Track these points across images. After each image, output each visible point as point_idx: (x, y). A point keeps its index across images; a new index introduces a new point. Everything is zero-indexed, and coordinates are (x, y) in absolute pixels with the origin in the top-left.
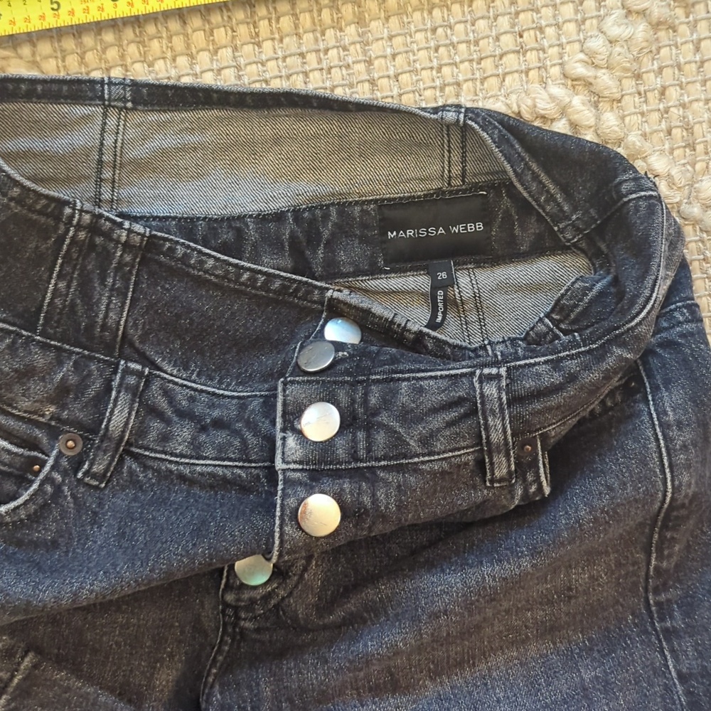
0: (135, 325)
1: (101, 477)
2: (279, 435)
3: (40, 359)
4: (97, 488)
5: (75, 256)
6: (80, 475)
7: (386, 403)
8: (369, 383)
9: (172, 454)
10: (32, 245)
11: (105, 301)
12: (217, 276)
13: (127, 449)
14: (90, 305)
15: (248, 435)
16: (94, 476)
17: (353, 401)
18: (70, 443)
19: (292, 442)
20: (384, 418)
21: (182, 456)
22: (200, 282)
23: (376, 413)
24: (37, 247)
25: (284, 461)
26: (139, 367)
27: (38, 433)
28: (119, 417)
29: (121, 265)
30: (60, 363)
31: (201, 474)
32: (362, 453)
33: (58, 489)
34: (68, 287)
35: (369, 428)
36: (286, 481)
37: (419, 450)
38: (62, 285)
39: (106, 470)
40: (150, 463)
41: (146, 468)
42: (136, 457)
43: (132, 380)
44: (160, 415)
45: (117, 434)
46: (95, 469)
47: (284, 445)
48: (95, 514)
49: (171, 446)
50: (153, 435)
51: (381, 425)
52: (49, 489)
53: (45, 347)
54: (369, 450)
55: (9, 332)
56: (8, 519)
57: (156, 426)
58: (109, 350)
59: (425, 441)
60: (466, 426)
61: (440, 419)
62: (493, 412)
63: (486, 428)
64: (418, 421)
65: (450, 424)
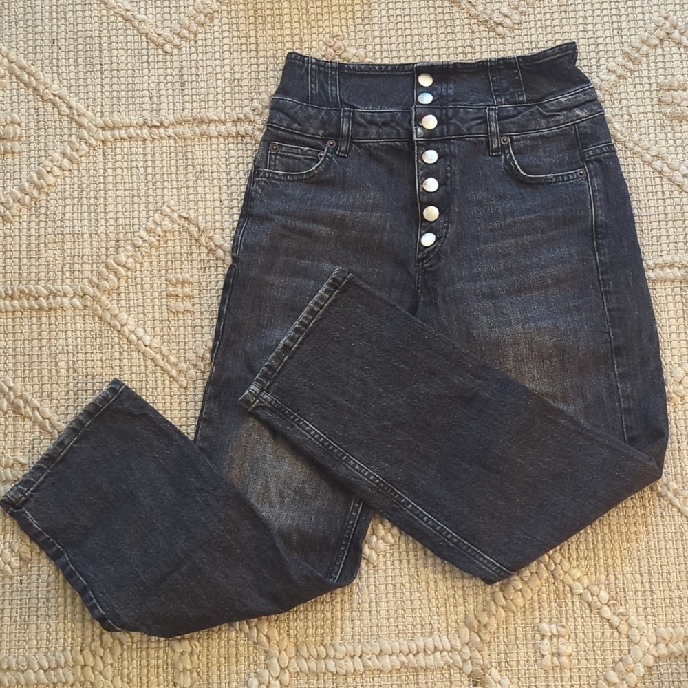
0: (343, 95)
1: (345, 152)
2: (414, 128)
3: (311, 111)
4: (344, 157)
5: (314, 74)
6: (337, 153)
7: (455, 115)
8: (447, 109)
9: (370, 139)
10: (297, 73)
11: (330, 89)
13: (353, 140)
14: (326, 92)
15: (400, 129)
16: (343, 152)
17: (442, 115)
18: (331, 143)
19: (419, 130)
20: (454, 121)
21: (374, 139)
23: (451, 119)
24: (299, 73)
25: (417, 137)
26: (349, 109)
27: (319, 143)
28: (346, 127)
29: (332, 76)
30: (320, 113)
31: (382, 145)
32: (445, 134)
33: (331, 159)
34: (316, 86)
35: (448, 125)
36: (418, 145)
37: (466, 132)
38: (313, 85)
39: (346, 149)
40: (362, 145)
41: (360, 147)
42: (355, 143)
43: (347, 114)
44: (362, 125)
45: (346, 133)
46: (342, 149)
47: (416, 131)
48: (346, 164)
49: (368, 137)
50: (361, 134)
51: (453, 123)
52: (327, 159)
53: (313, 108)
54: (448, 132)
55: (299, 104)
56: (316, 172)
57: (362, 130)
58: (337, 106)
59: (468, 129)
60: (483, 126)
61: (474, 123)
62: (493, 121)
63: (490, 126)
64: (466, 122)
65: (477, 124)
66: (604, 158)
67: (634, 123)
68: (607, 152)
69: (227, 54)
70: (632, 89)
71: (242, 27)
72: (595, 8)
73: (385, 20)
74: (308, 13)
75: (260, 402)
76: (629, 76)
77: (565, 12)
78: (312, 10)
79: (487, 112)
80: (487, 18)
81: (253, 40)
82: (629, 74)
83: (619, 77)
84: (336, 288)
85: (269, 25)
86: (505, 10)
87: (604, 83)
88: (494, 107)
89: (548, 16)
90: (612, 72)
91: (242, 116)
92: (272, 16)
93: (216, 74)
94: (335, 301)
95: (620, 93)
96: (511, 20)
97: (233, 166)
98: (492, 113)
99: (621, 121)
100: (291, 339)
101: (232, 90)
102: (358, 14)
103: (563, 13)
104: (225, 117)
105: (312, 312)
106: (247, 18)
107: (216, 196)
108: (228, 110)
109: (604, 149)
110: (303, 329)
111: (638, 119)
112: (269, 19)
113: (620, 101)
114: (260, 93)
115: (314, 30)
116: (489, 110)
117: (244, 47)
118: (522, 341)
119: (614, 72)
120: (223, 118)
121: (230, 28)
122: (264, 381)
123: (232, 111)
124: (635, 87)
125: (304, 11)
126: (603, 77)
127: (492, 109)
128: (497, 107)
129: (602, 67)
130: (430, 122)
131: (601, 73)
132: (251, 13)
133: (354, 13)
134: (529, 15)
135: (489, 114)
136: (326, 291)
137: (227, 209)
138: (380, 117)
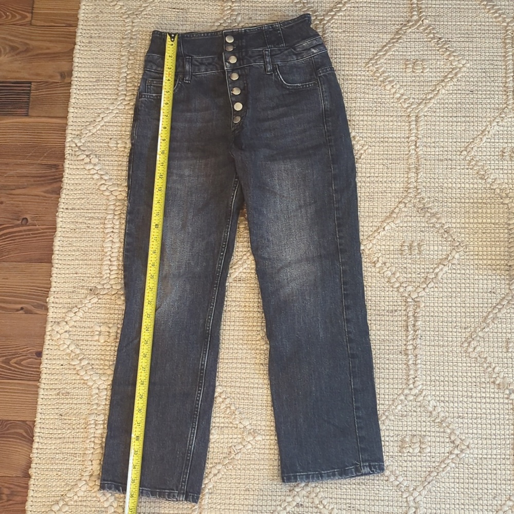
67: (401, 418)
69: (459, 186)
70: (422, 419)
71: (476, 195)
72: (478, 404)
73: (476, 277)
74: (483, 233)
77: (476, 386)
78: (485, 235)
80: (473, 337)
81: (467, 201)
82: (433, 419)
83: (431, 412)
85: (476, 211)
86: (478, 349)
89: (474, 374)
91: (419, 191)
92: (482, 213)
93: (447, 179)
95: (421, 412)
96: (472, 352)
97: (390, 185)
101: (437, 187)
102: (481, 262)
103: (475, 384)
104: (420, 182)
106: (481, 198)
107: (372, 174)
108: (424, 184)
111: (403, 420)
112: (480, 211)
113: (415, 411)
114: (433, 202)
115: (472, 236)
117: (463, 195)
120: (419, 181)
121: (475, 188)
123: (423, 186)
124: (424, 421)
125: (484, 231)
129: (438, 403)
132: (485, 201)
133: (481, 260)
134: (475, 363)
137: (364, 180)
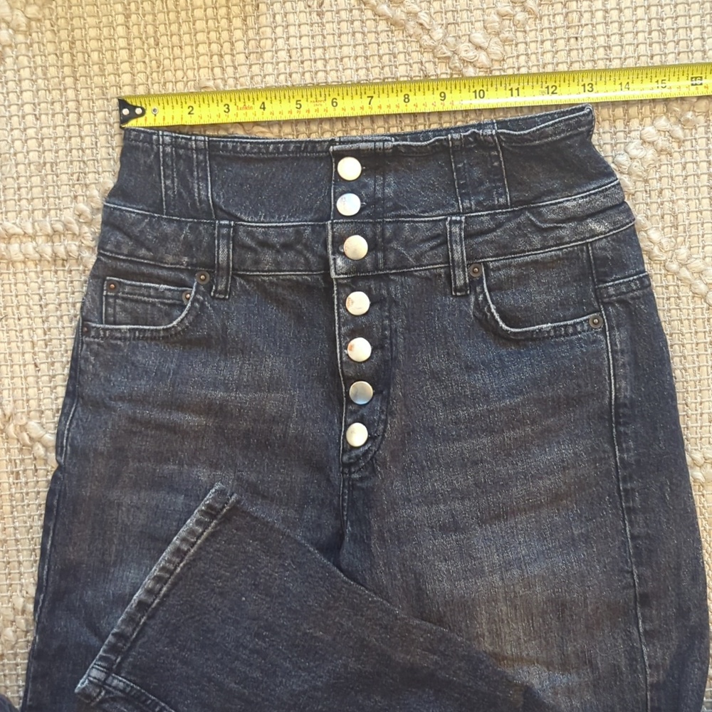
0: (218, 196)
1: (225, 292)
2: (331, 257)
3: (168, 229)
4: (224, 299)
5: (170, 163)
6: (212, 294)
7: (396, 235)
8: (383, 224)
9: (263, 271)
10: (142, 162)
11: (196, 186)
12: (255, 153)
13: (235, 271)
14: (190, 192)
15: (309, 255)
16: (220, 293)
17: (375, 234)
18: (202, 277)
19: (340, 262)
20: (394, 245)
21: (269, 271)
22: (248, 161)
23: (390, 241)
24: (145, 162)
25: (336, 274)
26: (227, 222)
27: (183, 276)
28: (223, 254)
29: (199, 163)
30: (182, 229)
31: (283, 280)
32: (381, 266)
33: (202, 304)
34: (173, 183)
35: (384, 250)
36: (338, 284)
37: (414, 263)
38: (168, 182)
39: (226, 287)
40: (251, 278)
41: (248, 281)
42: (242, 276)
43: (225, 231)
44: (250, 248)
45: (225, 264)
46: (219, 288)
47: (335, 263)
48: (227, 313)
49: (261, 266)
50: (249, 262)
51: (392, 249)
52: (197, 305)
53: (170, 221)
54: (385, 264)
55: (146, 216)
56: (179, 328)
57: (249, 255)
58: (209, 216)
59: (418, 258)
60: (440, 250)
61: (427, 245)
62: (456, 241)
63: (452, 249)
64: (414, 246)
65: (432, 248)
66: (633, 298)
67: (681, 228)
68: (638, 289)
69: (30, 119)
70: (679, 172)
71: (52, 71)
72: (624, 30)
73: (283, 55)
74: (158, 45)
75: (108, 692)
76: (677, 149)
77: (577, 38)
78: (163, 40)
79: (448, 226)
80: (449, 54)
81: (71, 93)
82: (675, 145)
83: (660, 152)
84: (213, 517)
85: (96, 68)
86: (479, 37)
87: (635, 163)
88: (458, 218)
89: (548, 45)
90: (649, 143)
91: (59, 227)
92: (100, 51)
93: (15, 154)
94: (212, 535)
95: (661, 178)
96: (488, 54)
97: (51, 307)
98: (456, 230)
99: (660, 225)
100: (149, 592)
101: (42, 181)
102: (240, 46)
103: (573, 41)
104: (34, 228)
105: (179, 552)
106: (59, 56)
107: (28, 357)
108: (38, 215)
109: (633, 285)
110: (167, 576)
111: (687, 223)
112: (95, 56)
113: (660, 193)
114: (86, 186)
115: (169, 75)
116: (450, 224)
117: (57, 107)
118: (500, 597)
119: (652, 143)
120: (30, 231)
121: (32, 73)
122: (113, 658)
123: (45, 216)
124: (684, 168)
125: (151, 41)
126: (634, 152)
127: (456, 222)
128: (463, 218)
129: (633, 134)
130: (357, 246)
131: (631, 146)
132: (65, 46)
133: (232, 44)
134: (516, 45)
135: (450, 231)
136: (199, 522)
137: (46, 378)
138: (279, 235)
